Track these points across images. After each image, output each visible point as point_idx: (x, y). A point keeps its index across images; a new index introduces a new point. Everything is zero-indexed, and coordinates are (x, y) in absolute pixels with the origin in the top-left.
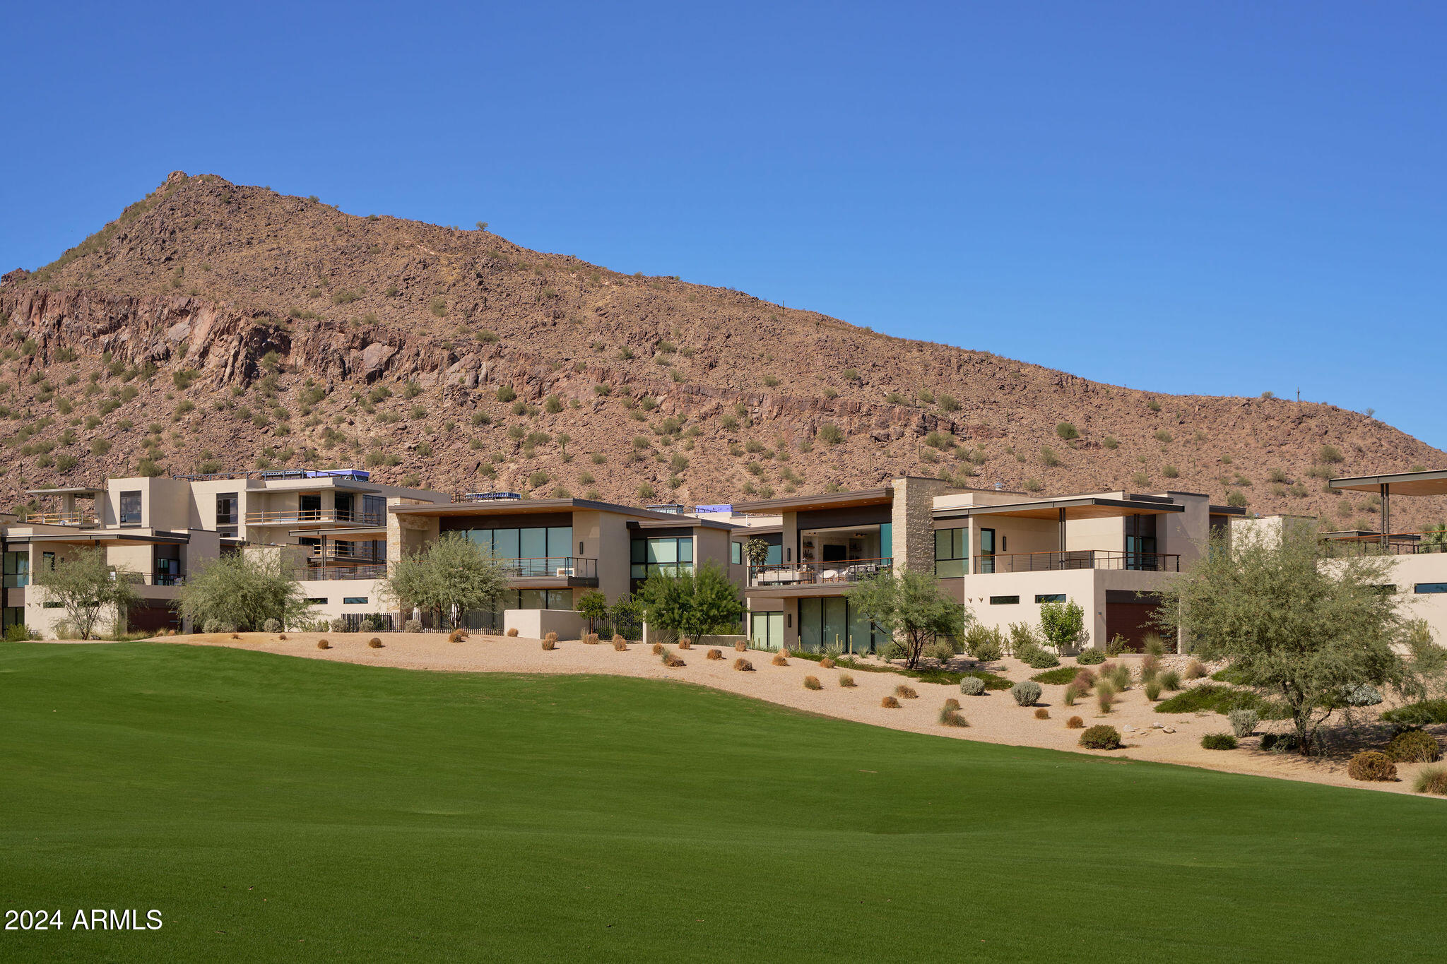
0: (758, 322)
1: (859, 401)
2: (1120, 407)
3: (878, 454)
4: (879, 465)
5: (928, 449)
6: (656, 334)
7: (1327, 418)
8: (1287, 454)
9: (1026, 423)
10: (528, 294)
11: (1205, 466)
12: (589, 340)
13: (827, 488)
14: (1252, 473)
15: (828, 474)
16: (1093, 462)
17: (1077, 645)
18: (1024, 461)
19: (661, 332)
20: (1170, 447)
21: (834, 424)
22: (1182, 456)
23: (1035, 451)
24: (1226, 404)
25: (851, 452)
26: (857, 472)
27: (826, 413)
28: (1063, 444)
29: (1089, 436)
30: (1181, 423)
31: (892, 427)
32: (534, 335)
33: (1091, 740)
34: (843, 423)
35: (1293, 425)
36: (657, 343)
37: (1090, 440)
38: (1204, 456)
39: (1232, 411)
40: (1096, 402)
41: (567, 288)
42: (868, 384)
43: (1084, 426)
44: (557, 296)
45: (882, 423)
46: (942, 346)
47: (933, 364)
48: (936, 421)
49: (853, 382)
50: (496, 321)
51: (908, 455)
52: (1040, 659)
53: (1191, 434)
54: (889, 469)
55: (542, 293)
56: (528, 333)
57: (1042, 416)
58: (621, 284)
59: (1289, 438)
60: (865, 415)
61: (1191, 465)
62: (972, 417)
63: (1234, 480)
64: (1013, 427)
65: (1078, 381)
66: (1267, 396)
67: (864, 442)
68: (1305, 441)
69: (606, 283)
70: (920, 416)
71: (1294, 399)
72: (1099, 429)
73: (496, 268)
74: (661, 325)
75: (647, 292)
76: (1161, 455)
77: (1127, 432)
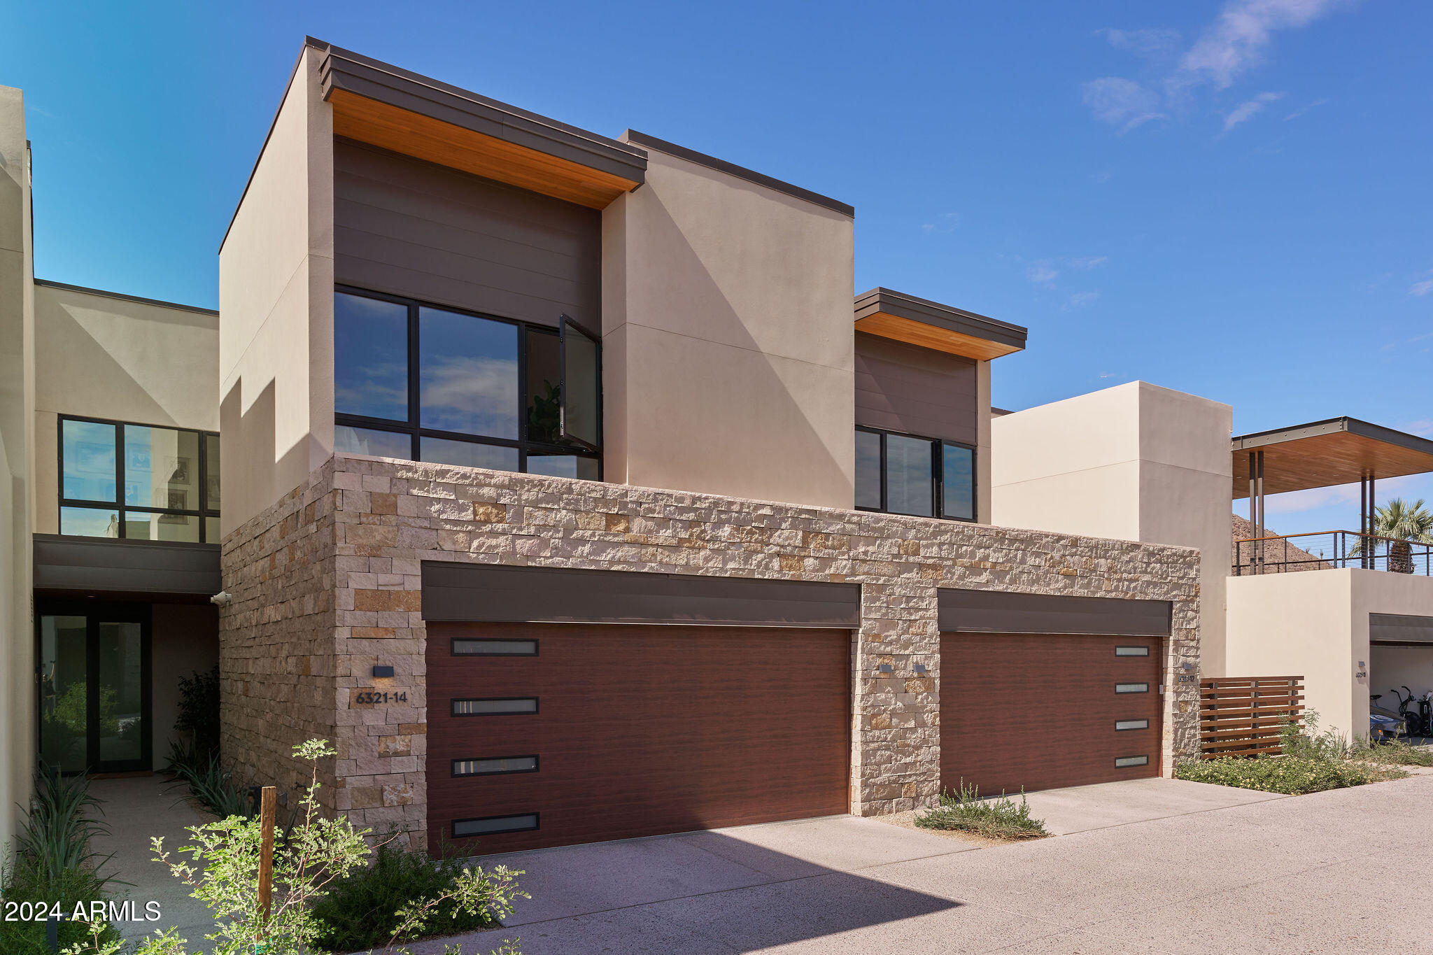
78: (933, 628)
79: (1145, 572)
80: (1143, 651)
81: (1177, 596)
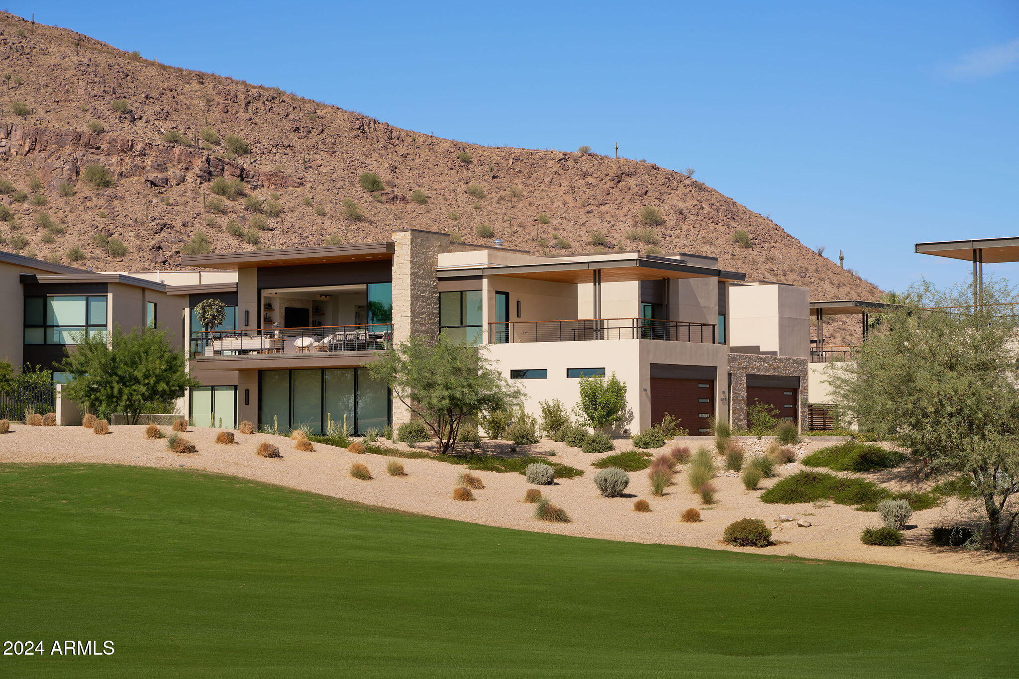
0: (2, 37)
1: (131, 138)
2: (428, 158)
3: (155, 201)
4: (157, 215)
5: (213, 197)
7: (647, 177)
8: (606, 215)
9: (325, 171)
11: (521, 225)
13: (95, 239)
14: (571, 235)
15: (95, 223)
16: (400, 218)
17: (619, 426)
18: (324, 215)
20: (484, 203)
21: (102, 165)
22: (497, 213)
23: (336, 204)
24: (542, 158)
25: (122, 198)
26: (130, 222)
27: (91, 151)
28: (367, 196)
29: (396, 189)
30: (494, 177)
31: (171, 170)
33: (741, 536)
34: (113, 163)
35: (611, 184)
37: (396, 193)
38: (519, 214)
39: (548, 166)
40: (401, 150)
42: (141, 118)
43: (389, 177)
45: (159, 165)
46: (227, 79)
47: (217, 100)
48: (223, 166)
49: (124, 116)
51: (191, 204)
52: (593, 441)
53: (505, 190)
54: (169, 219)
57: (343, 165)
59: (609, 197)
60: (139, 155)
61: (506, 224)
62: (264, 162)
63: (553, 242)
64: (310, 176)
65: (382, 126)
66: (585, 151)
67: (138, 186)
68: (625, 201)
70: (204, 158)
71: (613, 155)
72: (406, 181)
76: (474, 212)
77: (436, 186)
78: (745, 386)
79: (792, 367)
80: (791, 394)
81: (801, 375)
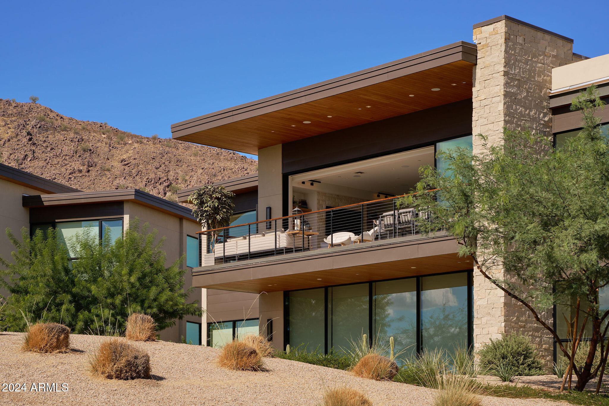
0: (246, 172)
6: (168, 179)
10: (68, 148)
12: (115, 183)
19: (171, 178)
32: (72, 179)
36: (168, 186)
41: (99, 144)
44: (90, 150)
50: (42, 168)
55: (79, 148)
56: (67, 178)
58: (141, 143)
69: (130, 142)
73: (43, 128)
74: (171, 173)
75: (161, 149)
